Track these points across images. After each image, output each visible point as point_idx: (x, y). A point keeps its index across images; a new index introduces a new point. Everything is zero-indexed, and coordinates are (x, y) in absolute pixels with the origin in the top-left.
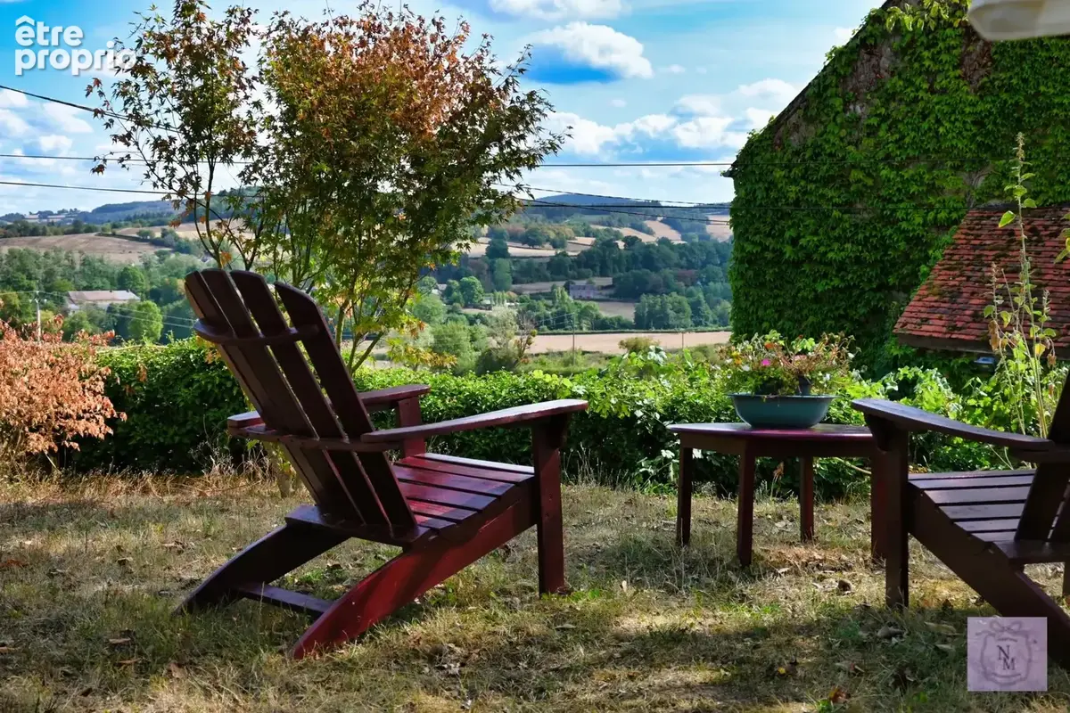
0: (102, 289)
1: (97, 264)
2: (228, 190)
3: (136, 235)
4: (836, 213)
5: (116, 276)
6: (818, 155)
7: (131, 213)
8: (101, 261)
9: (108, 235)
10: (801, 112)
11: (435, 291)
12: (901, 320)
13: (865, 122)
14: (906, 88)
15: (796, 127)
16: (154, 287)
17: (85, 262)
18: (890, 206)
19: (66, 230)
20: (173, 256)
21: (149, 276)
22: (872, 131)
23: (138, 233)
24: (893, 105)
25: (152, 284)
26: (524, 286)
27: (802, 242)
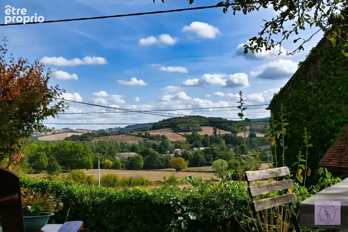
0: (126, 152)
1: (125, 144)
2: (165, 119)
3: (137, 135)
4: (304, 121)
5: (131, 148)
6: (297, 101)
7: (136, 128)
8: (126, 143)
9: (129, 135)
10: (291, 85)
11: (232, 149)
12: (322, 160)
13: (313, 88)
14: (326, 75)
15: (290, 91)
16: (142, 151)
17: (121, 144)
18: (324, 118)
19: (116, 134)
20: (148, 141)
21: (141, 147)
22: (316, 91)
23: (138, 134)
24: (322, 81)
25: (141, 150)
26: (262, 147)
27: (294, 132)
